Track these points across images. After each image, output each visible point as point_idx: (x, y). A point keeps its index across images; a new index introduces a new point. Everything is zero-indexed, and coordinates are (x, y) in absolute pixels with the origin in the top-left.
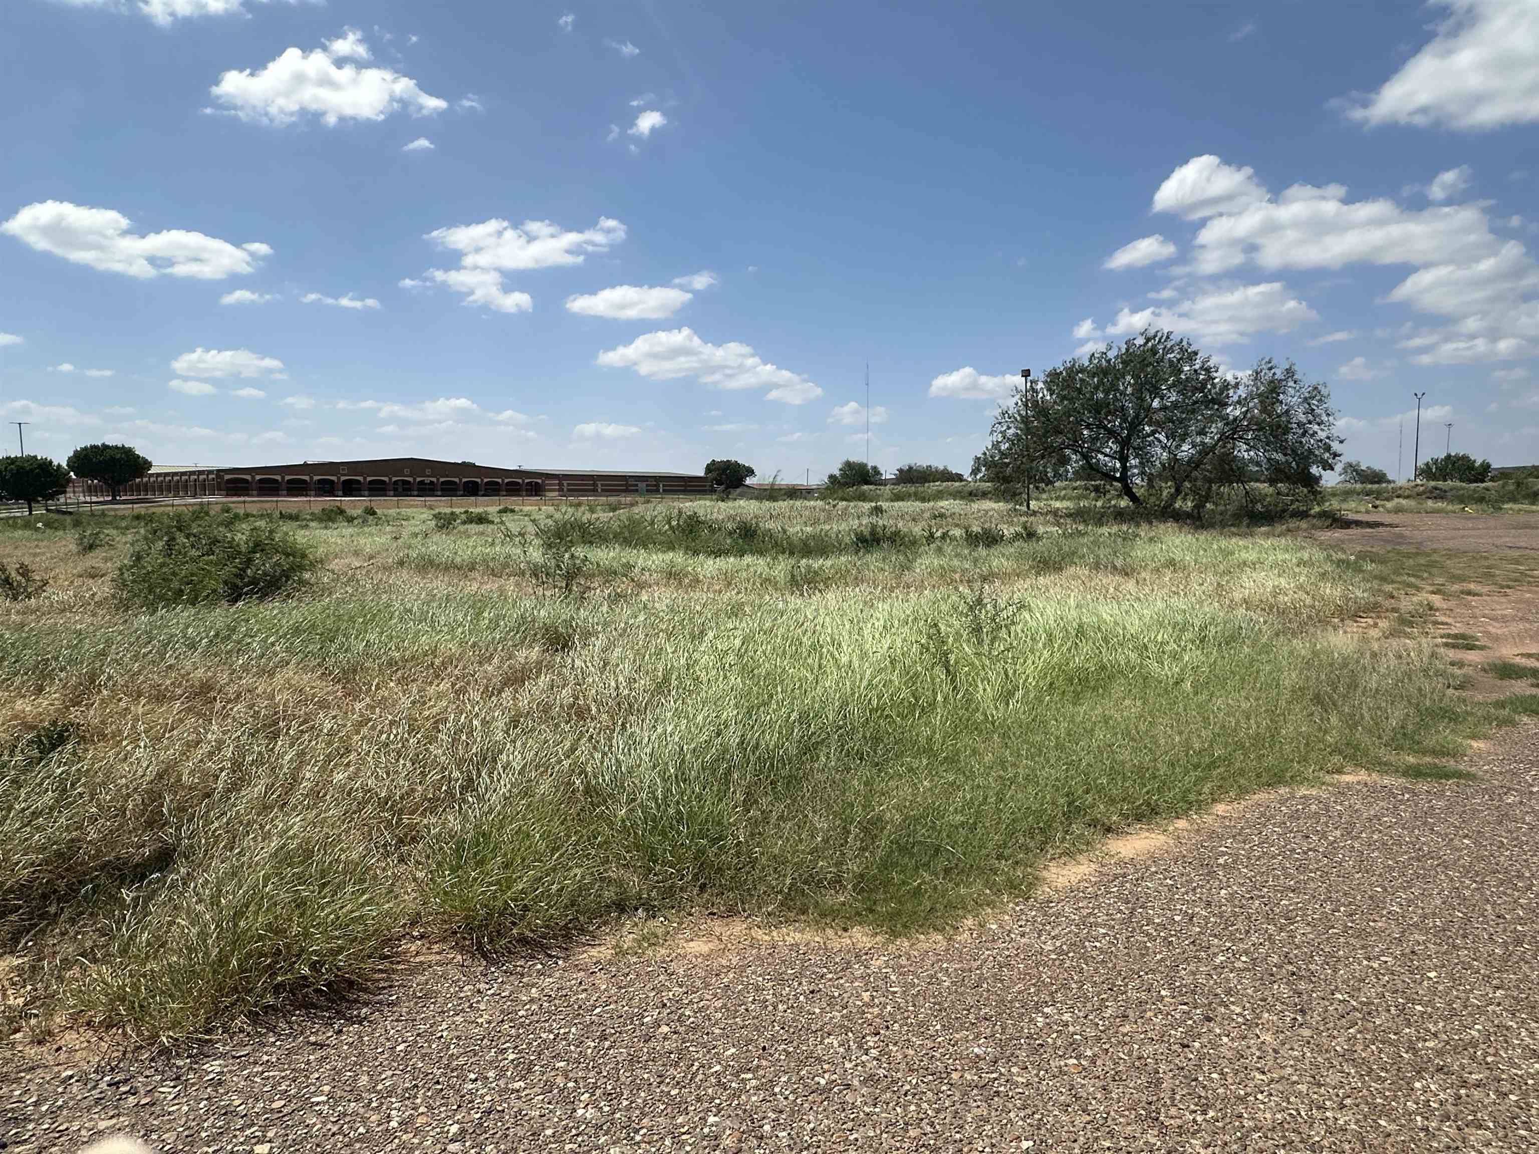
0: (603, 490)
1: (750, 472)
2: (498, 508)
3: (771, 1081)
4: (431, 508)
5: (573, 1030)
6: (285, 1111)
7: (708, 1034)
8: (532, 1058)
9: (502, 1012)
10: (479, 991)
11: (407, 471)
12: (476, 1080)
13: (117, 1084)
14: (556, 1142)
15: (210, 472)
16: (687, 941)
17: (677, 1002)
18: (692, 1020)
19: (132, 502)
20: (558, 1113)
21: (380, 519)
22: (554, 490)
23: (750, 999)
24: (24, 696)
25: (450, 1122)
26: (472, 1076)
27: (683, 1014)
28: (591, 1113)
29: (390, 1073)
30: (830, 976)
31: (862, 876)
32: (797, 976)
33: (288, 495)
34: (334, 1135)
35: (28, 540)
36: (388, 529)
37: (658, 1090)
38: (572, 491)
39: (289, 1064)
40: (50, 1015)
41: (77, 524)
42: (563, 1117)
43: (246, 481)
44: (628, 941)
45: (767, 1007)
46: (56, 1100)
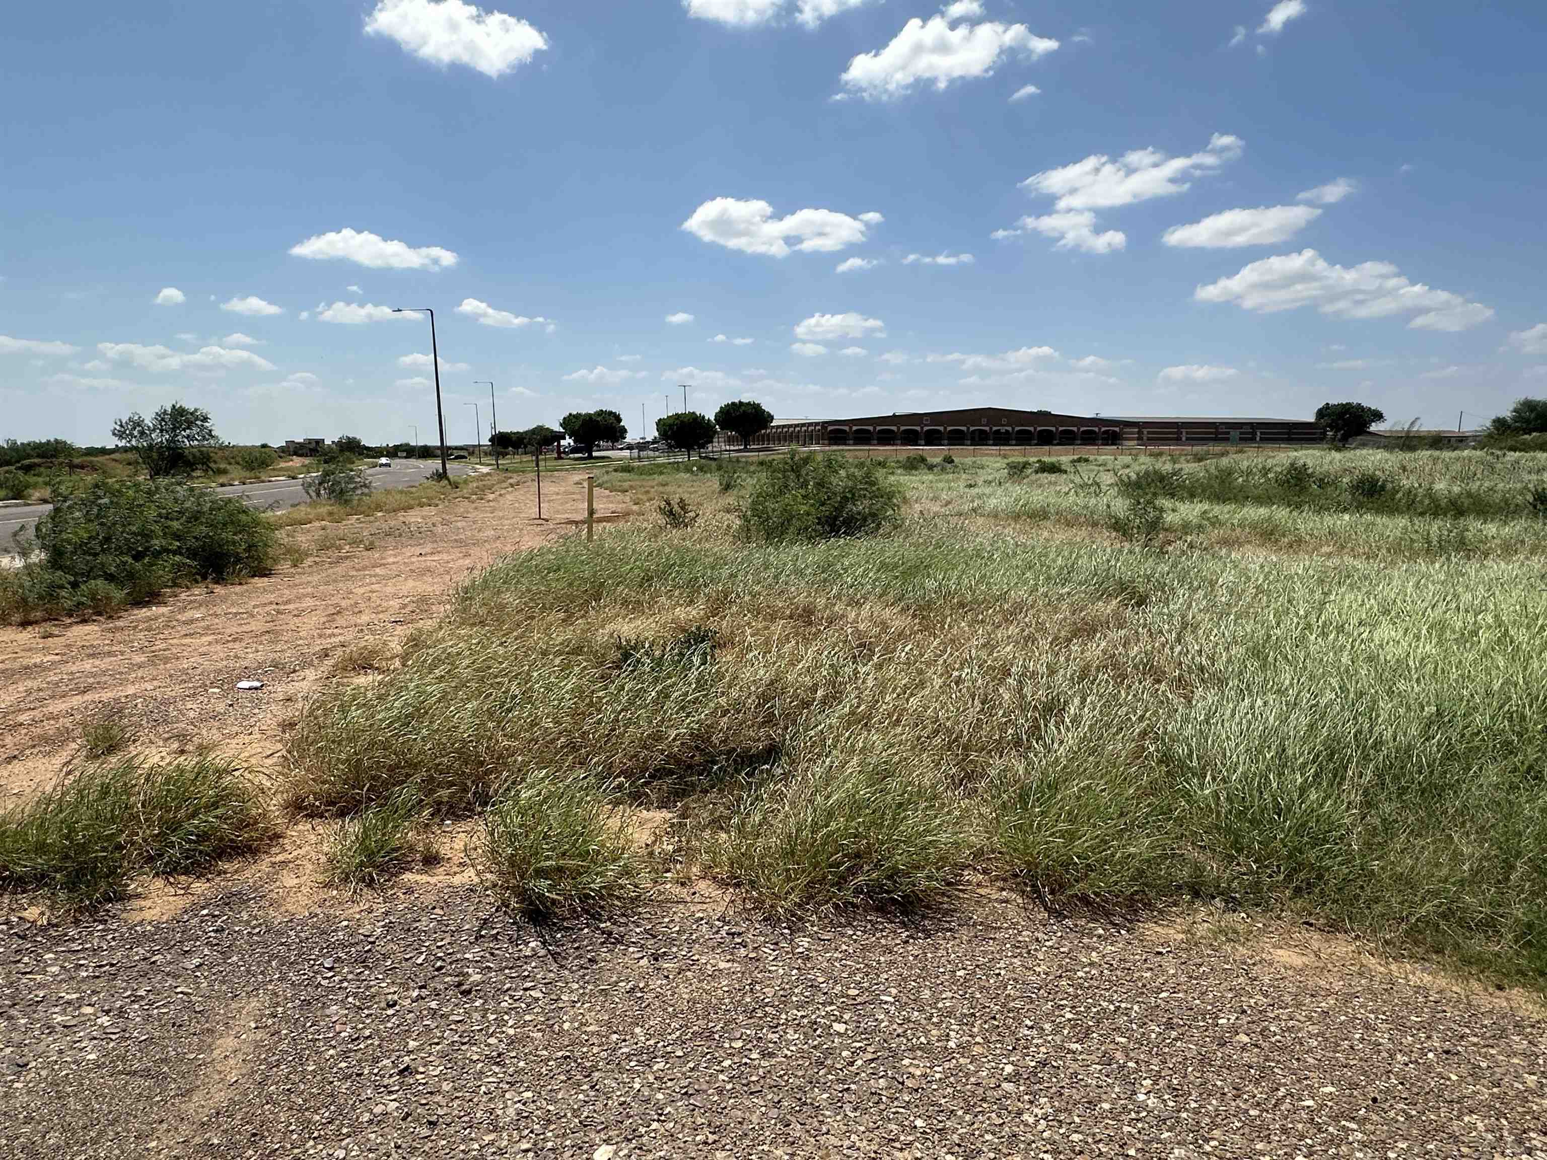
0: (1187, 439)
1: (1378, 416)
2: (1071, 458)
3: (1383, 1142)
4: (1005, 457)
5: (1136, 1007)
6: (859, 1000)
7: (1298, 1060)
8: (1091, 1023)
9: (1060, 966)
10: (1037, 940)
11: (984, 421)
12: (1032, 1027)
13: (733, 934)
14: (1113, 1119)
15: (817, 424)
16: (1274, 947)
17: (1260, 1012)
18: (1278, 1037)
19: (759, 450)
20: (1117, 1089)
21: (956, 467)
22: (1132, 439)
23: (1357, 1036)
24: (681, 605)
25: (1004, 1061)
26: (1030, 1023)
27: (1266, 1028)
28: (1152, 1102)
29: (950, 995)
30: (1475, 1040)
31: (1530, 926)
32: (1428, 1027)
33: (879, 444)
34: (898, 1036)
35: (687, 480)
36: (964, 476)
37: (1233, 1104)
38: (1152, 440)
39: (864, 958)
40: (690, 864)
41: (719, 468)
42: (1122, 1096)
43: (844, 431)
44: (1202, 930)
45: (1379, 1052)
46: (691, 934)
